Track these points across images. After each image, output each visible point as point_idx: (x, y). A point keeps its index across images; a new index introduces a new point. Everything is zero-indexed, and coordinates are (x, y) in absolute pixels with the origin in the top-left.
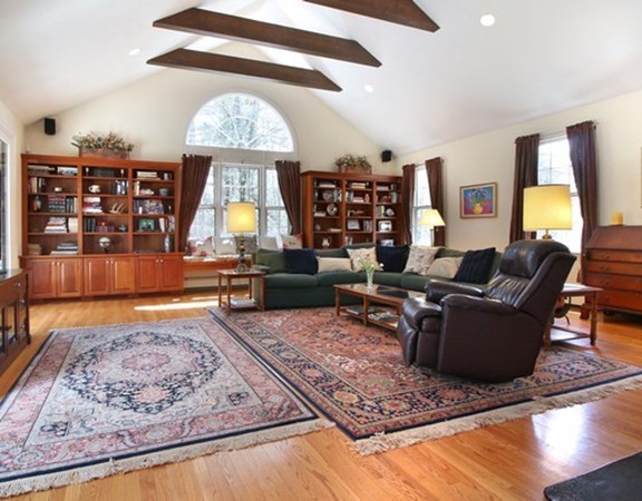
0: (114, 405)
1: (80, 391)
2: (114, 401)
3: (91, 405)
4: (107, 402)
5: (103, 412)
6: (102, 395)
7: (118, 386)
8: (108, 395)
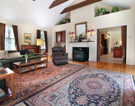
0: (109, 77)
1: (115, 82)
2: (108, 78)
3: (113, 78)
4: (110, 78)
5: (111, 77)
6: (111, 80)
7: (106, 80)
8: (109, 79)
